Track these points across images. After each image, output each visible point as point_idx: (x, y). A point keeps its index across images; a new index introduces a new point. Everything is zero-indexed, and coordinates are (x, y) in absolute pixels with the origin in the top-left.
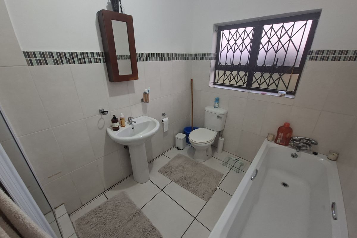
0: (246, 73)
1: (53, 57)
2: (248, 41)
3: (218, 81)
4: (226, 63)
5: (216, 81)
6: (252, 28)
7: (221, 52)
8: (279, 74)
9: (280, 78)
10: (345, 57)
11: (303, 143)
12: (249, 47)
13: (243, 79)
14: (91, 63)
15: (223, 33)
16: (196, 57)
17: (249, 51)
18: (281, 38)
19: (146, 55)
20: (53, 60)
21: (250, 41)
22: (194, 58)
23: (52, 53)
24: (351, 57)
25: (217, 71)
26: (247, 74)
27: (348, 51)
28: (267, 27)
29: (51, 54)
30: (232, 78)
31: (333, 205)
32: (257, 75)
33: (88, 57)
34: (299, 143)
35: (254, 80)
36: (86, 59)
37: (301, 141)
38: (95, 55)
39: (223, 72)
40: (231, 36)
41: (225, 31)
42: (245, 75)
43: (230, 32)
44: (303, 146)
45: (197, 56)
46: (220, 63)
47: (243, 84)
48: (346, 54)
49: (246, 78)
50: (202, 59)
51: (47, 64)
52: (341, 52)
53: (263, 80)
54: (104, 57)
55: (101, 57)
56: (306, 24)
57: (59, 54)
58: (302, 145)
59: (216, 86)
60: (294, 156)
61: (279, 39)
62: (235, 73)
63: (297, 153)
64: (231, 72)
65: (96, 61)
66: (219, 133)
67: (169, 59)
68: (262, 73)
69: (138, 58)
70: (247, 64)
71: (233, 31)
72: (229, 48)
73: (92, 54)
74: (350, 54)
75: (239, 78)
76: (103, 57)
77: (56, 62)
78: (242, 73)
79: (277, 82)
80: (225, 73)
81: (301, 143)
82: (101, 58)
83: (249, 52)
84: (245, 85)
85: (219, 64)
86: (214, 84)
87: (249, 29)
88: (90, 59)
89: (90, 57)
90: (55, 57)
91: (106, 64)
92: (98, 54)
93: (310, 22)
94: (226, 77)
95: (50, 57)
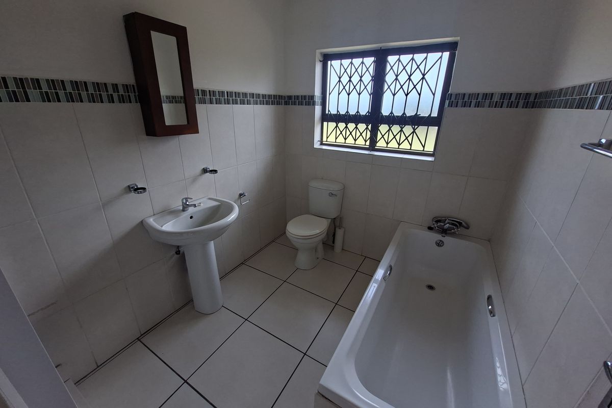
0: (367, 126)
1: (40, 88)
2: (367, 78)
3: (327, 138)
4: (338, 111)
5: (325, 139)
6: (372, 59)
7: (330, 94)
8: (412, 127)
9: (414, 132)
10: (490, 102)
11: (448, 223)
12: (369, 88)
13: (364, 134)
14: (113, 102)
15: (331, 65)
16: (290, 101)
17: (370, 93)
18: (411, 75)
19: (210, 95)
20: (41, 93)
21: (371, 78)
22: (288, 103)
23: (38, 80)
24: (497, 102)
25: (325, 123)
26: (370, 127)
27: (492, 94)
28: (392, 59)
29: (37, 82)
30: (348, 133)
31: (489, 298)
32: (383, 128)
33: (107, 91)
34: (445, 225)
35: (379, 136)
36: (104, 94)
37: (446, 222)
38: (121, 89)
39: (334, 124)
40: (343, 71)
41: (333, 62)
42: (367, 128)
43: (341, 64)
44: (449, 229)
45: (293, 100)
46: (329, 111)
47: (364, 142)
48: (491, 99)
49: (369, 133)
50: (301, 104)
51: (28, 100)
52: (485, 96)
53: (391, 136)
54: (137, 94)
55: (132, 93)
56: (441, 57)
57: (52, 83)
58: (449, 227)
59: (324, 147)
60: (440, 244)
61: (410, 76)
62: (351, 126)
63: (442, 239)
64: (347, 125)
65: (122, 100)
66: (334, 221)
67: (249, 103)
68: (389, 126)
69: (196, 97)
70: (368, 112)
71: (346, 62)
72: (342, 87)
73: (115, 86)
74: (496, 99)
75: (358, 134)
76: (135, 92)
77: (46, 98)
78: (362, 127)
79: (410, 139)
80: (337, 126)
81: (447, 224)
82: (132, 95)
83: (370, 95)
84: (368, 143)
85: (327, 113)
86: (322, 144)
87: (369, 61)
88: (112, 95)
89: (111, 91)
90: (45, 88)
91: (141, 105)
92: (126, 87)
93: (446, 55)
94: (339, 132)
95: (35, 88)
